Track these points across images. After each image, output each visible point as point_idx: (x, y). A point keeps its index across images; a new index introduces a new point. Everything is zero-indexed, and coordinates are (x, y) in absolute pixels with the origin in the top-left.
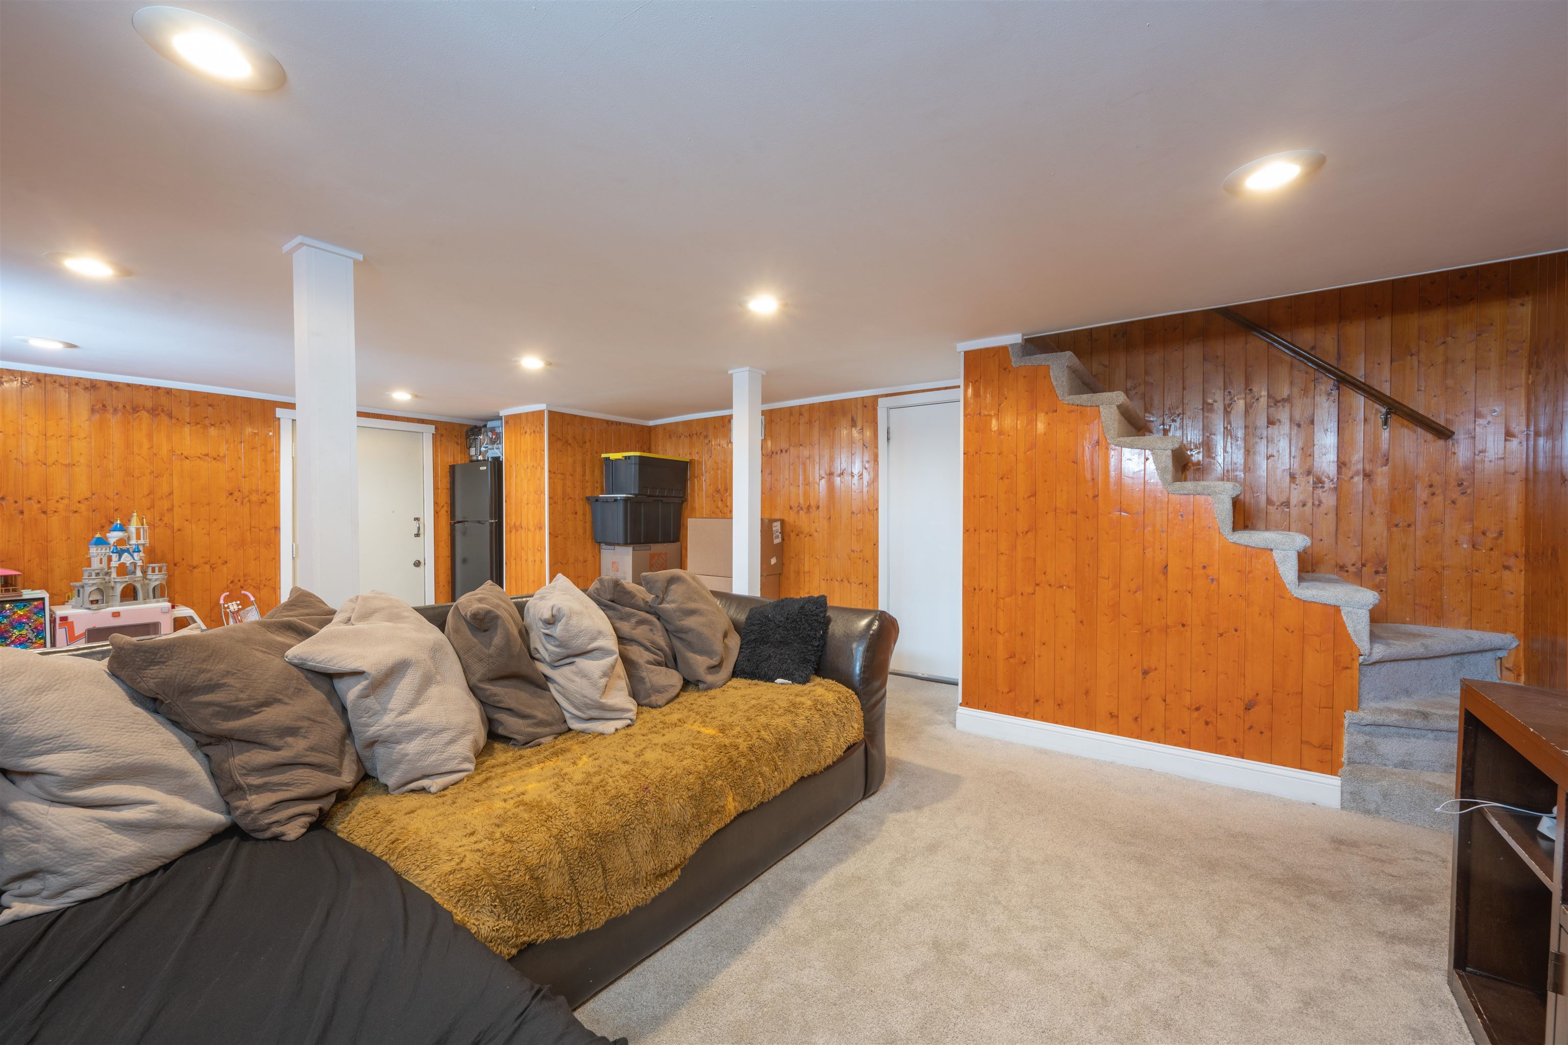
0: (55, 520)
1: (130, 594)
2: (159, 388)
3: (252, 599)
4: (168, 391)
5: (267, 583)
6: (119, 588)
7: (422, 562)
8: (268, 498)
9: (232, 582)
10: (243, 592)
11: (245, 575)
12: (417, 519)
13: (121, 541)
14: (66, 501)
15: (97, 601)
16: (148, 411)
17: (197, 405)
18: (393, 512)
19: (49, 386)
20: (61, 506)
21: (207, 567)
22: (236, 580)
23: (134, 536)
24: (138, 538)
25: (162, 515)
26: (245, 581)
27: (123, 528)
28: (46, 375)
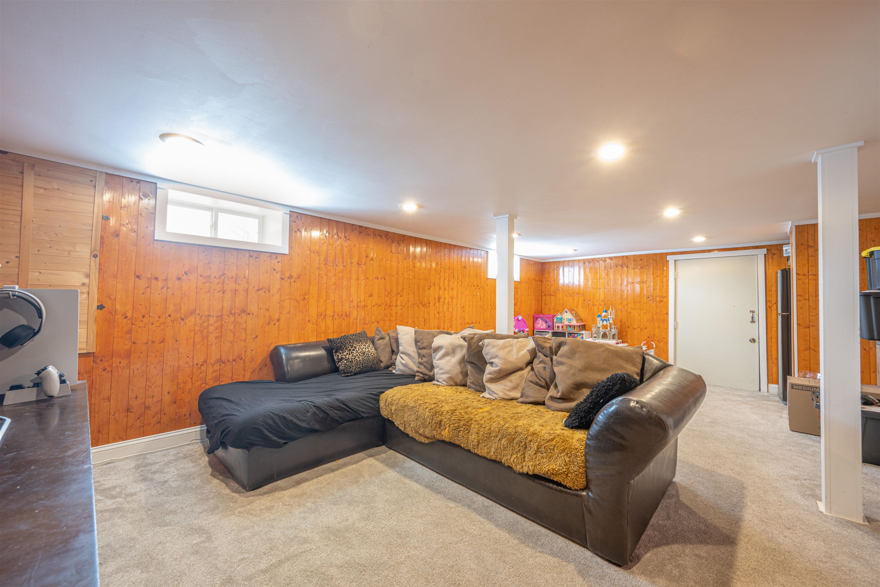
0: (596, 307)
1: (605, 336)
2: (624, 256)
3: (654, 346)
4: (627, 257)
5: (663, 340)
6: (602, 333)
7: (757, 339)
8: (664, 299)
9: (648, 337)
10: (652, 342)
11: (654, 335)
12: (753, 312)
13: (605, 316)
14: (598, 302)
15: (596, 337)
16: (620, 266)
17: (636, 261)
18: (734, 307)
19: (595, 262)
20: (597, 303)
21: (639, 329)
22: (650, 337)
23: (609, 314)
24: (611, 315)
25: (624, 306)
26: (654, 337)
27: (606, 311)
28: (594, 259)
